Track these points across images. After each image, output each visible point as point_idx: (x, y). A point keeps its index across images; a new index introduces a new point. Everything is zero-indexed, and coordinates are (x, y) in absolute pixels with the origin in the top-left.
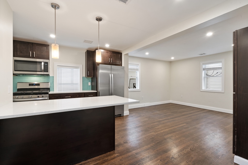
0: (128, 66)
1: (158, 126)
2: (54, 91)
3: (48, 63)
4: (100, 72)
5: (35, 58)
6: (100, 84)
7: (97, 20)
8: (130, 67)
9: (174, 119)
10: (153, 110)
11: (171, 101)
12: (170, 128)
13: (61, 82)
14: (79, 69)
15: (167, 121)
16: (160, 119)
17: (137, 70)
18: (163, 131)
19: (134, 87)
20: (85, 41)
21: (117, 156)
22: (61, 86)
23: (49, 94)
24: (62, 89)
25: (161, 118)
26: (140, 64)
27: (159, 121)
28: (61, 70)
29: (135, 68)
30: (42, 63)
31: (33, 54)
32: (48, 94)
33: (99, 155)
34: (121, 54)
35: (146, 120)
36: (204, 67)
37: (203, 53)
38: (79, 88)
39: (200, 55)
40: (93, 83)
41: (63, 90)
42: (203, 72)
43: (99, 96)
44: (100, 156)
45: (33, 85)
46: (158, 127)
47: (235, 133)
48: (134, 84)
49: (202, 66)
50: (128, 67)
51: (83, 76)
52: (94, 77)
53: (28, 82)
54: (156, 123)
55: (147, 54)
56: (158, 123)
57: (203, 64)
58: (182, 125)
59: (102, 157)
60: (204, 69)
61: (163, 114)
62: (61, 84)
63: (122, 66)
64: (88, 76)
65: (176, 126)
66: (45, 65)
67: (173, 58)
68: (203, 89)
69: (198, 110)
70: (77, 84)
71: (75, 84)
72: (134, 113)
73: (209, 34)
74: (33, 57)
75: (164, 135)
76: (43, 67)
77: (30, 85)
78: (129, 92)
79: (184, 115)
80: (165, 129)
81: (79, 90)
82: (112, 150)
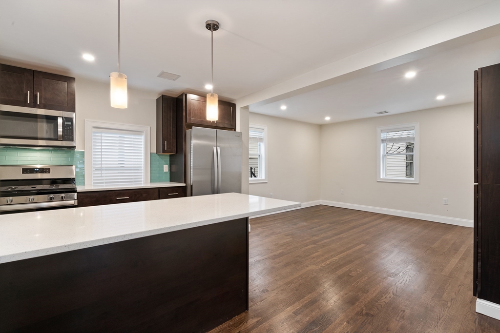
0: (249, 133)
1: (315, 253)
2: (84, 185)
3: (73, 120)
4: (192, 144)
5: (39, 107)
6: (193, 169)
7: (207, 27)
8: (252, 134)
9: (341, 236)
10: (295, 220)
11: (321, 201)
12: (339, 254)
13: (101, 164)
14: (141, 135)
15: (329, 240)
16: (314, 237)
17: (261, 140)
18: (330, 260)
19: (253, 174)
20: (162, 75)
21: (257, 322)
22: (101, 173)
23: (78, 193)
24: (103, 179)
25: (315, 235)
26: (266, 128)
27: (315, 242)
28: (101, 136)
29: (258, 137)
30: (57, 120)
31: (34, 97)
32: (75, 192)
33: (218, 326)
34: (234, 106)
35: (287, 240)
36: (383, 136)
37: (384, 110)
38: (142, 177)
39: (378, 113)
40: (174, 167)
41: (106, 183)
42: (382, 145)
43: (192, 195)
44: (221, 327)
45: (32, 171)
46: (317, 254)
47: (479, 258)
48: (251, 168)
49: (380, 136)
50: (249, 135)
51: (152, 152)
52: (177, 153)
53: (20, 163)
54: (310, 247)
55: (283, 108)
56: (313, 246)
57: (382, 131)
58: (359, 247)
59: (226, 328)
60: (383, 141)
61: (315, 227)
62: (101, 169)
63: (235, 130)
64: (164, 151)
65: (349, 249)
66: (66, 125)
67: (328, 118)
68: (382, 177)
69: (375, 217)
70: (137, 169)
71: (134, 170)
72: (259, 227)
73: (410, 75)
74: (34, 105)
75: (335, 268)
76: (60, 129)
77: (25, 171)
78: (250, 185)
79: (354, 228)
80: (332, 256)
81: (143, 182)
82: (244, 311)
